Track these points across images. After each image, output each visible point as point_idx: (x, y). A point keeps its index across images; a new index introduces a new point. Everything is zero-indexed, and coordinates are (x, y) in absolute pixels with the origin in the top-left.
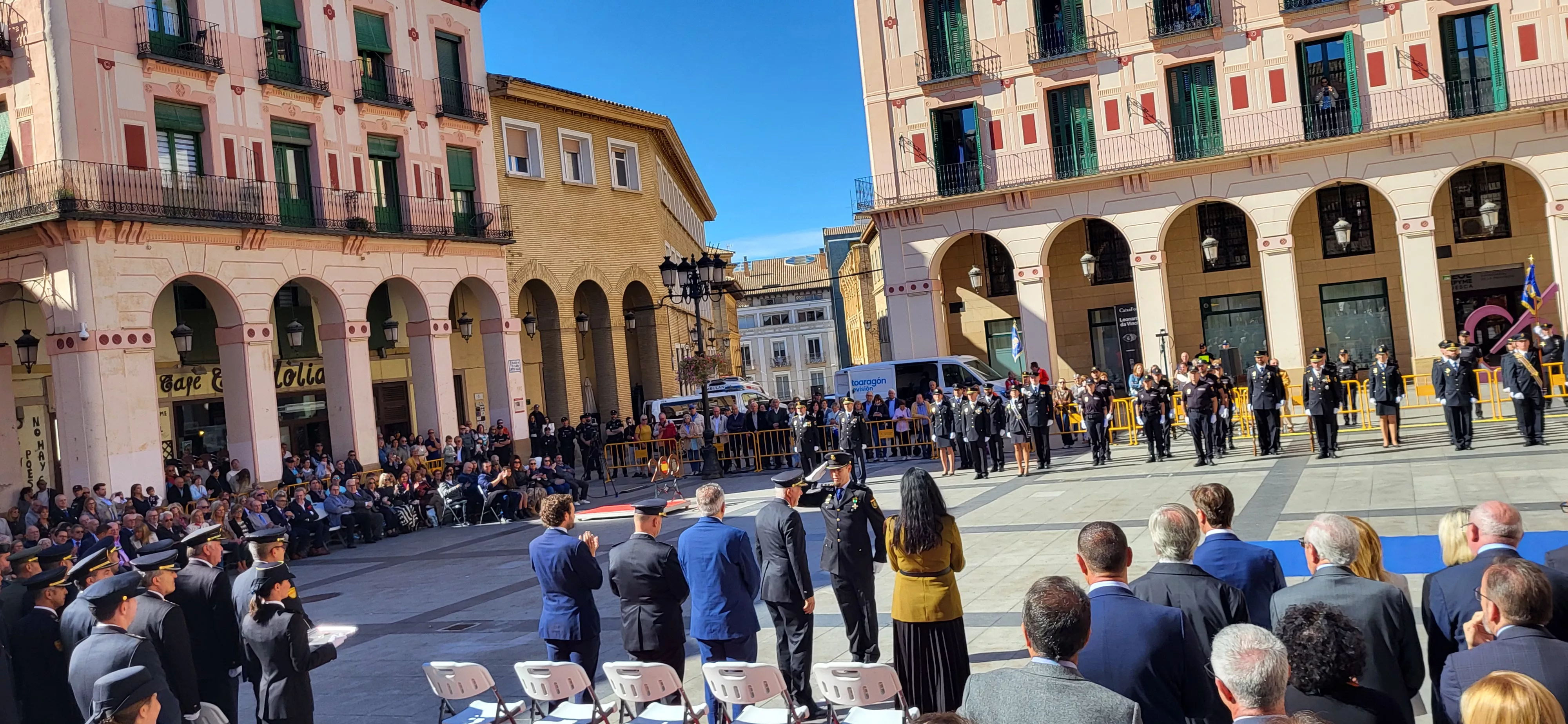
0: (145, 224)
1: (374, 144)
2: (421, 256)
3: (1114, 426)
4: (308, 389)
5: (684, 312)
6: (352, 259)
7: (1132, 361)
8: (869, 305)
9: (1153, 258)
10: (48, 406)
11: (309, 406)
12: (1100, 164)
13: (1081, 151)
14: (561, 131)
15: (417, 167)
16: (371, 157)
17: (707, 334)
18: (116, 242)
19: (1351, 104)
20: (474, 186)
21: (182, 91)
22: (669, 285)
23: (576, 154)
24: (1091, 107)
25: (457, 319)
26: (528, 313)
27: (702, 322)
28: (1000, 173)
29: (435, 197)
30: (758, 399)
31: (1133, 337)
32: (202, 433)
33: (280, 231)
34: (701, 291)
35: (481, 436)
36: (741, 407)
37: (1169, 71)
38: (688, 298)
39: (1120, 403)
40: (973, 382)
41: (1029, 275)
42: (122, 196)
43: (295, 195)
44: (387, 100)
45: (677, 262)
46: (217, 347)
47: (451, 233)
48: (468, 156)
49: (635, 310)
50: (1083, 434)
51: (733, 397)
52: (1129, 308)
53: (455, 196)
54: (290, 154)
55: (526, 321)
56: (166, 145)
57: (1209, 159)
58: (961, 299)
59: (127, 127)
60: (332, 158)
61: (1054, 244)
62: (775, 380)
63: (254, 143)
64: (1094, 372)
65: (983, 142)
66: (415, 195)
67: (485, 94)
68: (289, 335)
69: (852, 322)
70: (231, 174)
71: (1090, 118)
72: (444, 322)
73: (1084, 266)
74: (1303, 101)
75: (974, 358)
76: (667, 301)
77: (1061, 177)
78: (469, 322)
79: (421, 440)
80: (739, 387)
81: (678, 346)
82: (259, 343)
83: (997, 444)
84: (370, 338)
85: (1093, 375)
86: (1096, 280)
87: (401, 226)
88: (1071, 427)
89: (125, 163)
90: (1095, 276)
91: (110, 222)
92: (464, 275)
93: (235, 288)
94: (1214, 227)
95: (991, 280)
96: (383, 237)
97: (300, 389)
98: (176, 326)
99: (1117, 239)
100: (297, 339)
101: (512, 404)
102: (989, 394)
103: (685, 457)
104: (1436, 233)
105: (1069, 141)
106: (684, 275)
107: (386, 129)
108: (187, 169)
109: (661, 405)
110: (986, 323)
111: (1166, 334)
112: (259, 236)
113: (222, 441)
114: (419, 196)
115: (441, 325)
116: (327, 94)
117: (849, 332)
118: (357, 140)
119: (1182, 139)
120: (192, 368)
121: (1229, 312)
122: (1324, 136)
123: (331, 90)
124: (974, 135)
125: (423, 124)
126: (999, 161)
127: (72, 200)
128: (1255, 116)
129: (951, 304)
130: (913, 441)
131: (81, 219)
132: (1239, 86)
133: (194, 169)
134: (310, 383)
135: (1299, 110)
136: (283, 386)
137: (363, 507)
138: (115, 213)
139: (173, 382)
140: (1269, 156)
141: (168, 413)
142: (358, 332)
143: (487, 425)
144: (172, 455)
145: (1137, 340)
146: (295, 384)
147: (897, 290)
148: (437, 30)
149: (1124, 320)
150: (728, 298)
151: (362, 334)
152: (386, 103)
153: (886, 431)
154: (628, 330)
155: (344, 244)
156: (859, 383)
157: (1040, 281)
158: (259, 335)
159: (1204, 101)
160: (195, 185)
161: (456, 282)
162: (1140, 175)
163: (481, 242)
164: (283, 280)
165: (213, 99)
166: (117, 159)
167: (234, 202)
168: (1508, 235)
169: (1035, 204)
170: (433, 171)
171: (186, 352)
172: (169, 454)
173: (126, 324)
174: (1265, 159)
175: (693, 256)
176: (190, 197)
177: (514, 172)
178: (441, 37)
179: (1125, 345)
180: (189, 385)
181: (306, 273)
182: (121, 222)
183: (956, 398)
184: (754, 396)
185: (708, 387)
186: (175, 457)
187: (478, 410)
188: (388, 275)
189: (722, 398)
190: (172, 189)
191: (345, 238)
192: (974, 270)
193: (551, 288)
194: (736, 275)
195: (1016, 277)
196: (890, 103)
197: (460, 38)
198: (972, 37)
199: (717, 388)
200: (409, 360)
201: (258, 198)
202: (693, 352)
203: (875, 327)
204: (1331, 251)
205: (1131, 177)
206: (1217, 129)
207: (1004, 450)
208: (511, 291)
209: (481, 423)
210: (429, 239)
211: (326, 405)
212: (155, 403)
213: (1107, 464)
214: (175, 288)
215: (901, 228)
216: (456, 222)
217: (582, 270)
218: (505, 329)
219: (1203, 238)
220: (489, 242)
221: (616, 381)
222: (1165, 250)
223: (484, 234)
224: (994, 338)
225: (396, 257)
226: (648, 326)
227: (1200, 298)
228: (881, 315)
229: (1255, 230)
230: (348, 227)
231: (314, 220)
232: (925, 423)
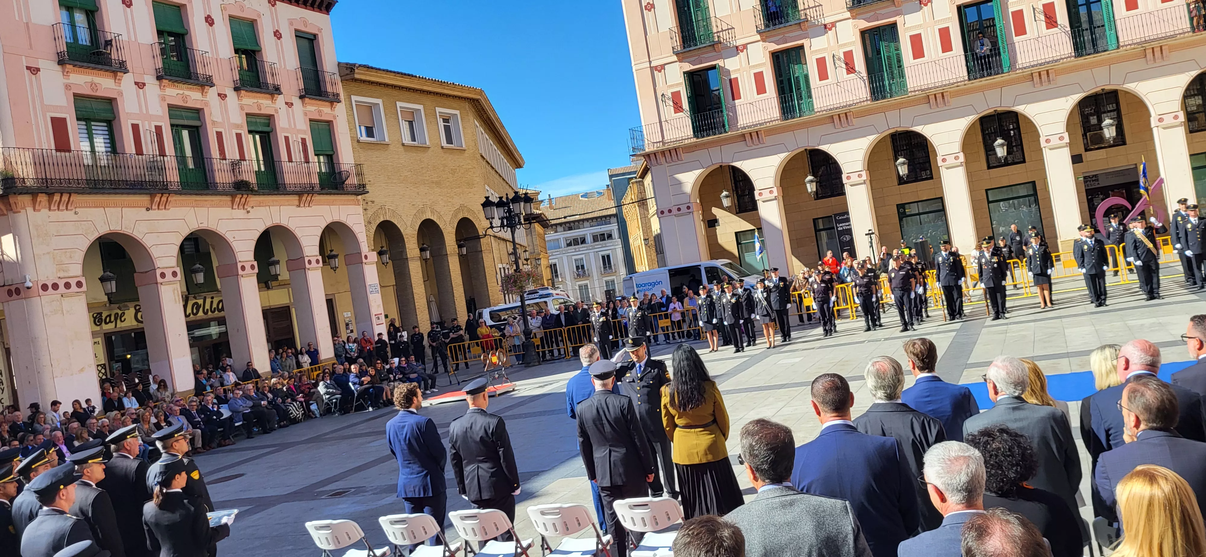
0: (72, 195)
1: (251, 122)
2: (294, 207)
4: (212, 317)
5: (504, 240)
6: (239, 213)
8: (646, 226)
9: (859, 176)
10: (3, 343)
11: (213, 330)
12: (815, 107)
13: (800, 98)
14: (399, 104)
15: (287, 138)
16: (250, 132)
17: (523, 256)
18: (50, 210)
19: (1001, 50)
20: (333, 150)
21: (96, 88)
22: (490, 218)
23: (412, 121)
24: (806, 64)
25: (326, 255)
26: (382, 247)
27: (517, 246)
28: (740, 118)
29: (303, 160)
30: (565, 302)
31: (848, 238)
32: (129, 356)
33: (181, 194)
34: (515, 221)
35: (351, 345)
36: (552, 310)
37: (863, 33)
38: (506, 228)
41: (766, 195)
42: (52, 173)
43: (191, 166)
44: (259, 87)
45: (496, 200)
46: (137, 288)
47: (317, 188)
48: (328, 128)
49: (465, 240)
52: (844, 216)
53: (319, 159)
54: (185, 134)
55: (380, 254)
56: (86, 131)
57: (897, 98)
58: (715, 216)
59: (53, 120)
60: (219, 135)
61: (784, 171)
62: (577, 288)
63: (156, 126)
64: (820, 265)
65: (725, 95)
66: (287, 160)
67: (338, 78)
68: (193, 275)
69: (635, 239)
70: (139, 151)
71: (805, 72)
72: (316, 258)
73: (808, 185)
74: (965, 51)
75: (729, 261)
76: (490, 232)
77: (786, 119)
78: (335, 256)
79: (304, 350)
80: (549, 294)
81: (500, 266)
82: (170, 283)
83: (749, 324)
84: (258, 274)
85: (820, 268)
86: (818, 196)
87: (277, 185)
89: (53, 147)
90: (817, 193)
91: (44, 195)
92: (329, 221)
93: (148, 241)
94: (904, 150)
95: (738, 201)
96: (264, 195)
97: (205, 317)
98: (102, 273)
99: (832, 163)
100: (200, 278)
101: (374, 318)
102: (741, 287)
103: (510, 351)
104: (1071, 145)
105: (791, 91)
106: (501, 210)
107: (261, 109)
108: (104, 149)
109: (491, 313)
110: (736, 233)
111: (873, 233)
112: (164, 199)
113: (146, 362)
114: (290, 160)
115: (313, 261)
116: (212, 85)
117: (633, 246)
118: (238, 119)
119: (876, 85)
120: (118, 305)
121: (919, 214)
122: (983, 76)
123: (214, 81)
124: (719, 90)
125: (289, 105)
126: (738, 109)
127: (13, 178)
128: (930, 63)
129: (708, 221)
130: (685, 328)
131: (20, 194)
132: (917, 41)
133: (109, 149)
134: (213, 312)
135: (963, 58)
136: (192, 316)
137: (261, 405)
138: (48, 187)
139: (103, 318)
140: (942, 93)
141: (100, 342)
142: (248, 270)
144: (106, 375)
145: (852, 240)
146: (201, 313)
147: (666, 213)
148: (296, 30)
149: (841, 225)
150: (537, 227)
151: (252, 271)
152: (259, 90)
153: (664, 320)
154: (461, 256)
155: (233, 202)
156: (642, 285)
157: (775, 199)
158: (169, 277)
159: (891, 54)
160: (110, 162)
161: (324, 225)
162: (846, 114)
163: (341, 194)
164: (186, 233)
165: (121, 93)
166: (46, 144)
167: (143, 173)
168: (1124, 143)
169: (768, 140)
170: (300, 141)
171: (112, 293)
172: (103, 374)
173: (62, 274)
174: (939, 96)
175: (507, 195)
176: (107, 171)
177: (364, 138)
178: (299, 35)
179: (842, 244)
180: (116, 319)
181: (204, 226)
182: (53, 194)
183: (717, 291)
184: (562, 301)
185: (525, 295)
186: (109, 376)
187: (347, 325)
188: (269, 224)
189: (537, 304)
190: (92, 166)
191: (233, 196)
192: (725, 193)
193: (399, 226)
194: (544, 209)
195: (757, 197)
196: (653, 69)
197: (315, 36)
198: (712, 14)
199: (533, 296)
200: (290, 289)
201: (162, 169)
202: (513, 270)
203: (652, 242)
204: (993, 163)
205: (839, 115)
206: (902, 75)
207: (755, 329)
208: (367, 230)
209: (350, 335)
210: (300, 194)
211: (227, 328)
212: (89, 335)
213: (835, 335)
214: (100, 243)
215: (667, 165)
216: (320, 179)
217: (422, 211)
218: (364, 260)
219: (896, 159)
220: (348, 194)
221: (454, 296)
222: (868, 170)
223: (343, 188)
224: (743, 245)
225: (274, 209)
226: (476, 252)
227: (897, 205)
228: (656, 233)
229: (935, 150)
230: (235, 188)
231: (207, 184)
232: (694, 313)
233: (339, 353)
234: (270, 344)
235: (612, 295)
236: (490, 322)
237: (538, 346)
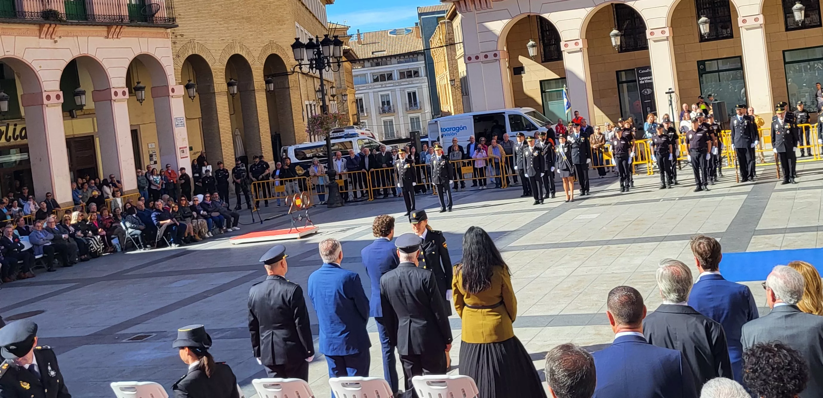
2: (103, 38)
3: (636, 161)
4: (14, 144)
5: (311, 76)
6: (46, 42)
7: (649, 109)
8: (453, 68)
9: (663, 32)
11: (15, 157)
17: (330, 92)
22: (299, 59)
25: (133, 86)
26: (189, 81)
27: (325, 83)
30: (370, 143)
31: (649, 91)
34: (324, 63)
35: (155, 177)
36: (356, 150)
38: (314, 67)
39: (640, 143)
40: (532, 128)
41: (572, 46)
45: (305, 41)
47: (127, 20)
49: (273, 76)
50: (613, 167)
51: (351, 142)
52: (646, 70)
55: (187, 87)
58: (522, 64)
61: (590, 23)
62: (383, 124)
64: (620, 122)
69: (442, 79)
72: (123, 90)
73: (613, 39)
75: (531, 109)
76: (298, 69)
78: (142, 89)
79: (106, 182)
80: (355, 134)
81: (307, 102)
83: (549, 177)
84: (63, 104)
85: (620, 124)
86: (622, 49)
87: (86, 16)
88: (604, 163)
90: (621, 46)
92: (137, 53)
94: (707, 8)
95: (544, 50)
96: (72, 25)
97: (7, 144)
99: (636, 18)
100: (4, 106)
101: (178, 152)
102: (543, 140)
103: (313, 189)
106: (311, 52)
109: (295, 150)
110: (541, 82)
111: (673, 92)
115: (120, 92)
117: (438, 87)
121: (718, 71)
129: (514, 68)
134: (16, 139)
137: (61, 238)
142: (53, 100)
143: (158, 167)
145: (653, 93)
147: (473, 59)
149: (643, 78)
151: (56, 101)
153: (467, 167)
154: (268, 92)
155: (40, 31)
156: (446, 130)
157: (581, 50)
161: (132, 58)
163: (151, 27)
175: (317, 37)
179: (644, 97)
181: (10, 54)
183: (519, 143)
184: (367, 141)
185: (331, 133)
187: (151, 156)
188: (76, 54)
189: (342, 143)
191: (41, 26)
192: (531, 43)
193: (207, 61)
194: (352, 44)
195: (563, 48)
199: (338, 134)
200: (95, 119)
202: (319, 107)
203: (458, 83)
204: (791, 25)
208: (175, 64)
209: (154, 166)
210: (109, 25)
211: (29, 156)
213: (631, 191)
215: (475, 11)
216: (130, 11)
217: (231, 46)
218: (171, 94)
219: (699, 17)
220: (157, 27)
221: (259, 131)
222: (671, 27)
223: (153, 21)
224: (547, 94)
225: (82, 40)
226: (284, 88)
227: (698, 61)
228: (462, 75)
229: (736, 11)
230: (43, 18)
231: (15, 13)
232: (497, 161)
233: (142, 185)
234: (72, 173)
235: (416, 137)
236: (294, 160)
237: (341, 187)
